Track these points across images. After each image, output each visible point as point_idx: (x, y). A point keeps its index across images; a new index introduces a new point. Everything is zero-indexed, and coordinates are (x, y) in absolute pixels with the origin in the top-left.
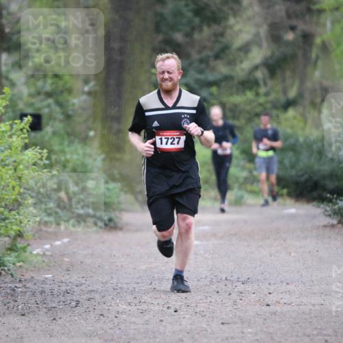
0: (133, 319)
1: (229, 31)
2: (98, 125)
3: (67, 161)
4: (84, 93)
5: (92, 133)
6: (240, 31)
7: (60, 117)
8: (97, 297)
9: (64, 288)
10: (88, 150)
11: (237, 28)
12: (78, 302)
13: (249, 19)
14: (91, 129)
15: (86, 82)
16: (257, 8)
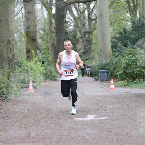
0: (59, 97)
1: (77, 47)
2: (54, 63)
3: (48, 69)
4: (52, 57)
5: (52, 64)
6: (79, 47)
7: (47, 61)
8: (53, 93)
9: (47, 91)
10: (52, 67)
11: (78, 46)
12: (50, 94)
13: (80, 45)
14: (53, 63)
15: (52, 55)
16: (81, 43)
